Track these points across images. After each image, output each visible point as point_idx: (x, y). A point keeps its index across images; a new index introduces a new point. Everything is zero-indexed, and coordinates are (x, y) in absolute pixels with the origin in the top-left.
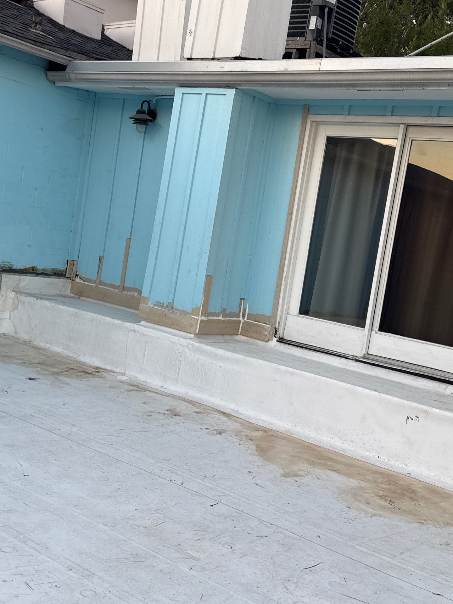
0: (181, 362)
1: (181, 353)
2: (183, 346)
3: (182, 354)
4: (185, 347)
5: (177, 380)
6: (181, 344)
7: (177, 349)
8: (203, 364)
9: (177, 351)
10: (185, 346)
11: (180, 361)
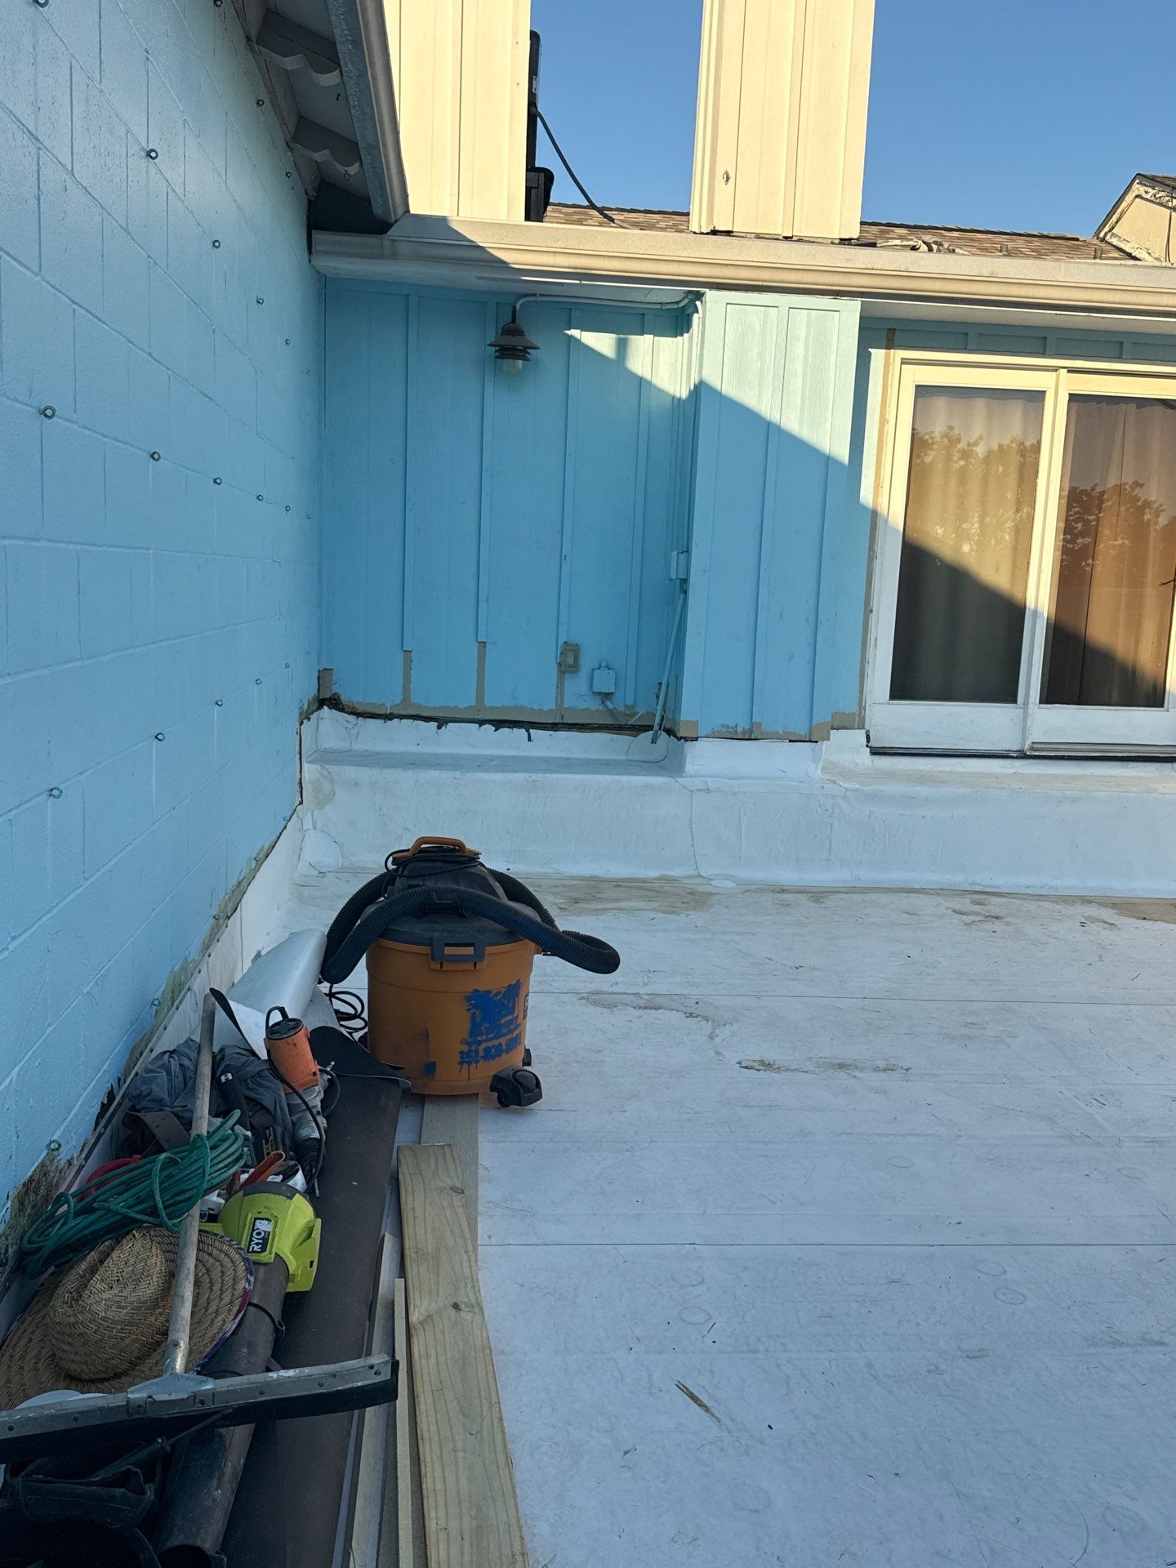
0: (832, 828)
1: (830, 810)
2: (834, 797)
3: (833, 812)
4: (839, 799)
5: (830, 860)
6: (827, 795)
7: (820, 806)
8: (884, 822)
9: (819, 810)
10: (838, 796)
11: (830, 826)
